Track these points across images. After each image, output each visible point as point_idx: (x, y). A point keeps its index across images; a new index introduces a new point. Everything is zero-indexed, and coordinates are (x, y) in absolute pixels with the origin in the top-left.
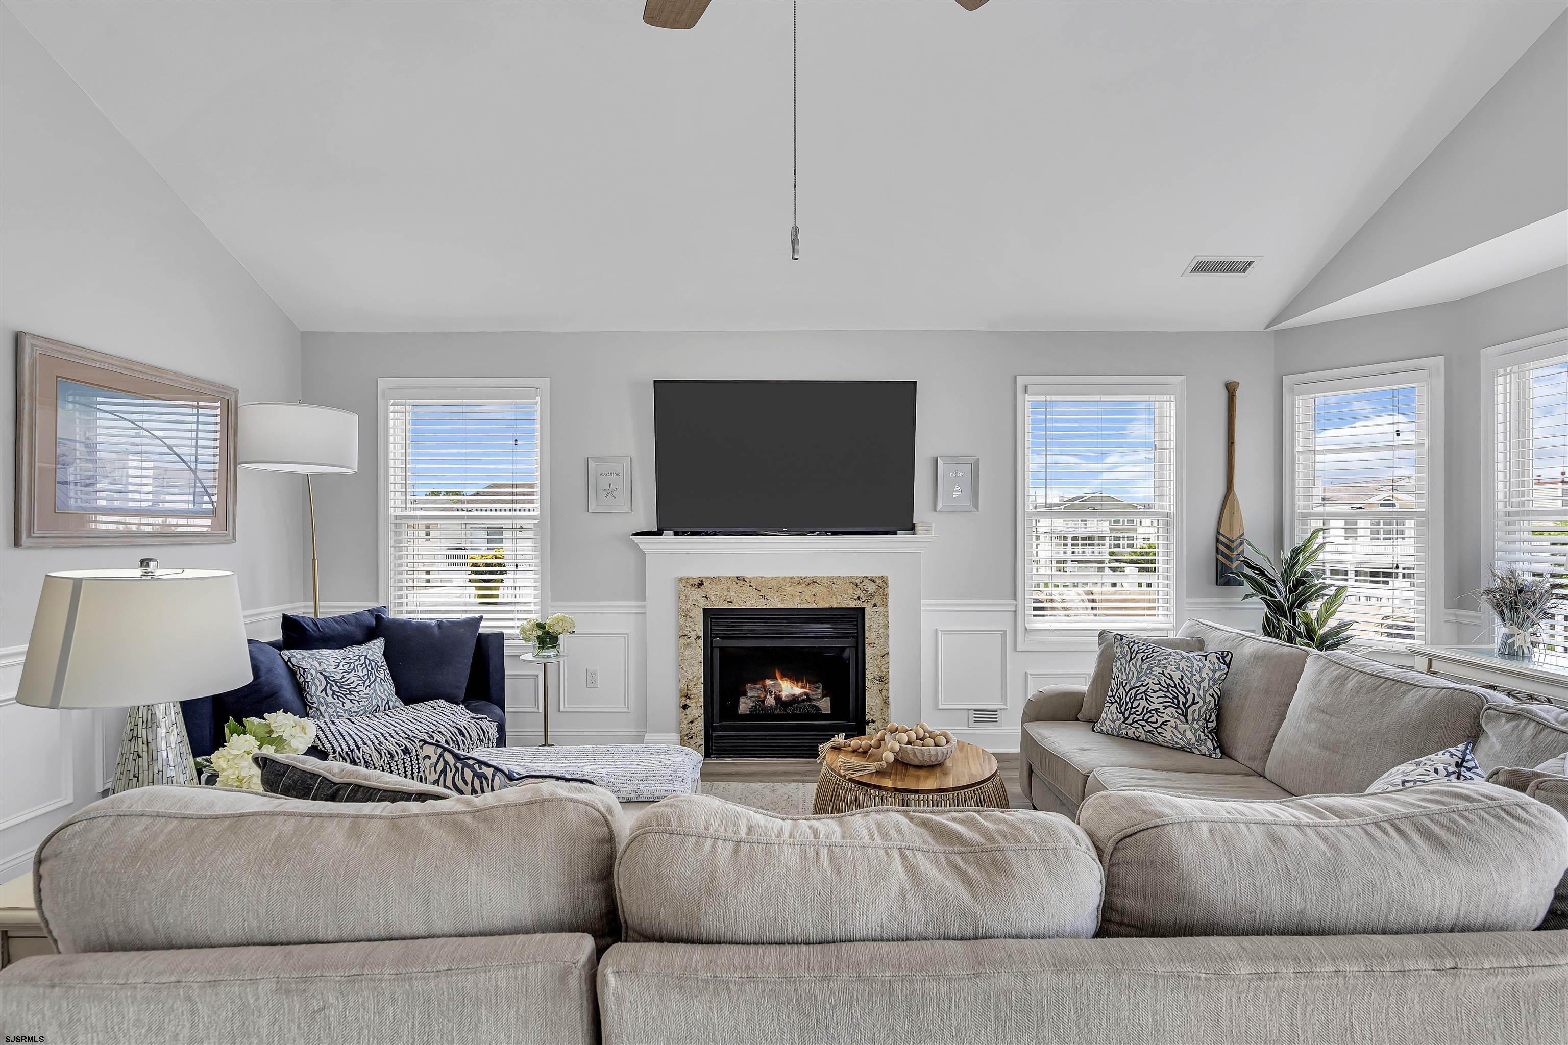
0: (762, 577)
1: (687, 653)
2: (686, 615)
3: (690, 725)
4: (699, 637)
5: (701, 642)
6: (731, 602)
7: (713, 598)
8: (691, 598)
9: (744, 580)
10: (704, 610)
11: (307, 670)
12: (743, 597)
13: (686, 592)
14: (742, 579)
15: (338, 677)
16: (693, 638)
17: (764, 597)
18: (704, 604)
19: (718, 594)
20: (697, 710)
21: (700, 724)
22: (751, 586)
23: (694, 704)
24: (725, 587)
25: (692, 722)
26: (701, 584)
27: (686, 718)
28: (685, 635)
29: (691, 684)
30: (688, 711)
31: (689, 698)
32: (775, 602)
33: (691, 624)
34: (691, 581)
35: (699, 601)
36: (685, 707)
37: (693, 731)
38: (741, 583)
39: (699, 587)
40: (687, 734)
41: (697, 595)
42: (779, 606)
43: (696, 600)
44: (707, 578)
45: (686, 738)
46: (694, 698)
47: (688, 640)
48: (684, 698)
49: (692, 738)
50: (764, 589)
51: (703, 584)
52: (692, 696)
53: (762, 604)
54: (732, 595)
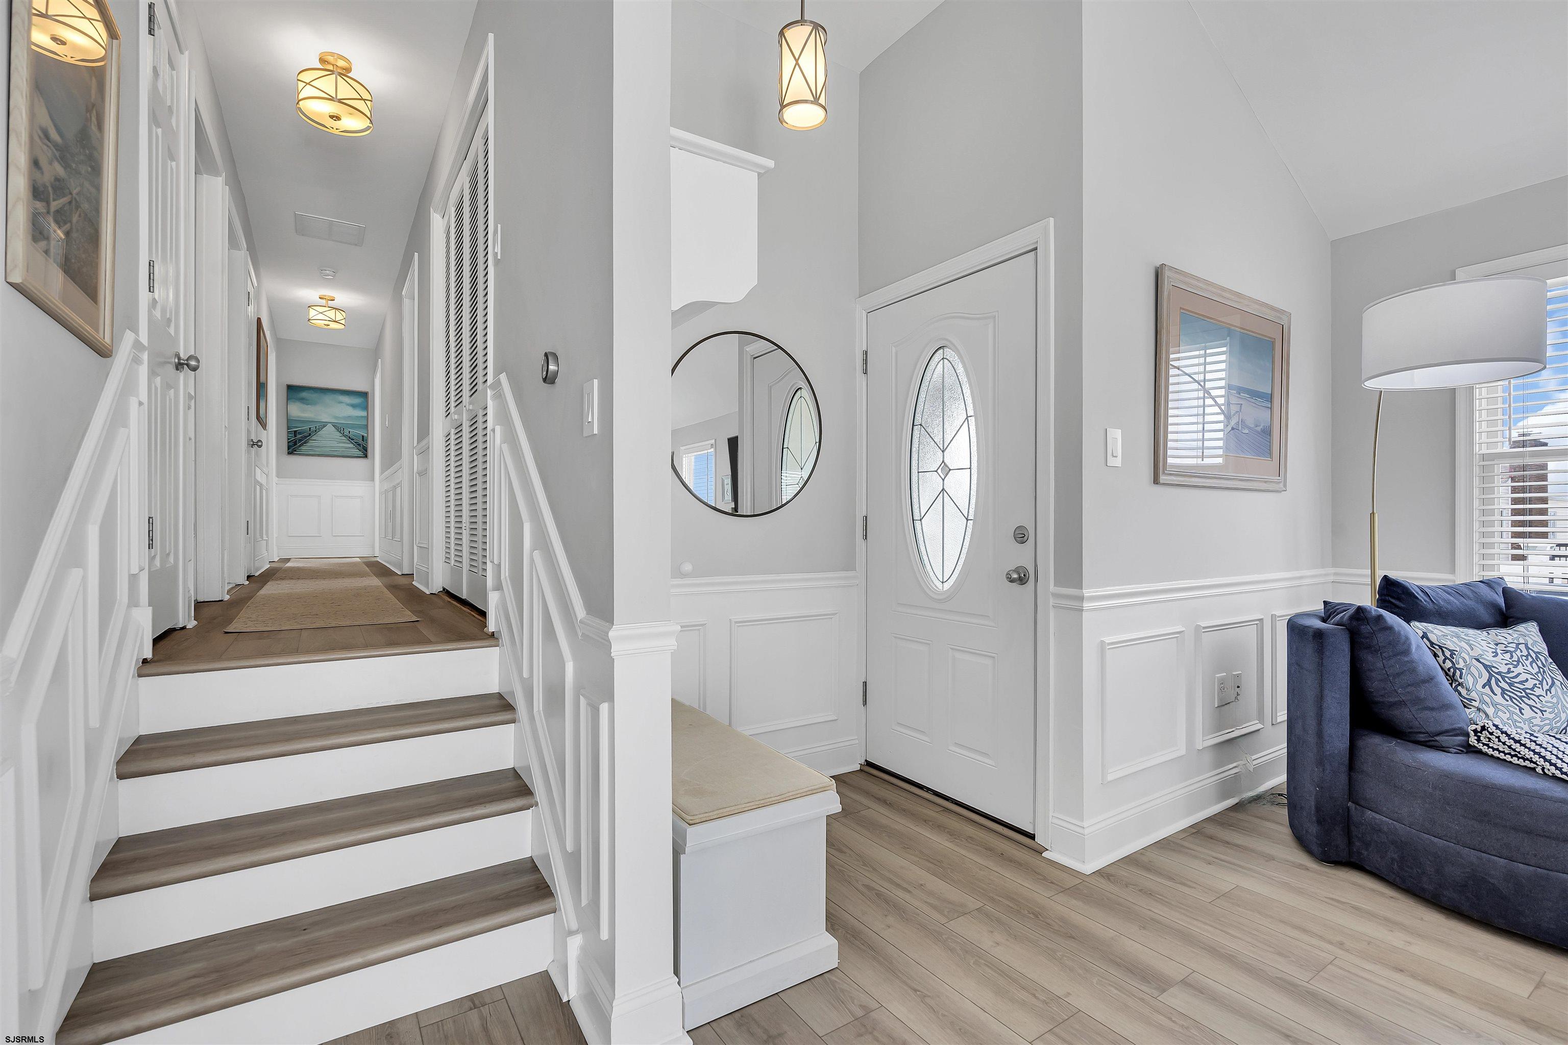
11: (1456, 653)
15: (1504, 669)
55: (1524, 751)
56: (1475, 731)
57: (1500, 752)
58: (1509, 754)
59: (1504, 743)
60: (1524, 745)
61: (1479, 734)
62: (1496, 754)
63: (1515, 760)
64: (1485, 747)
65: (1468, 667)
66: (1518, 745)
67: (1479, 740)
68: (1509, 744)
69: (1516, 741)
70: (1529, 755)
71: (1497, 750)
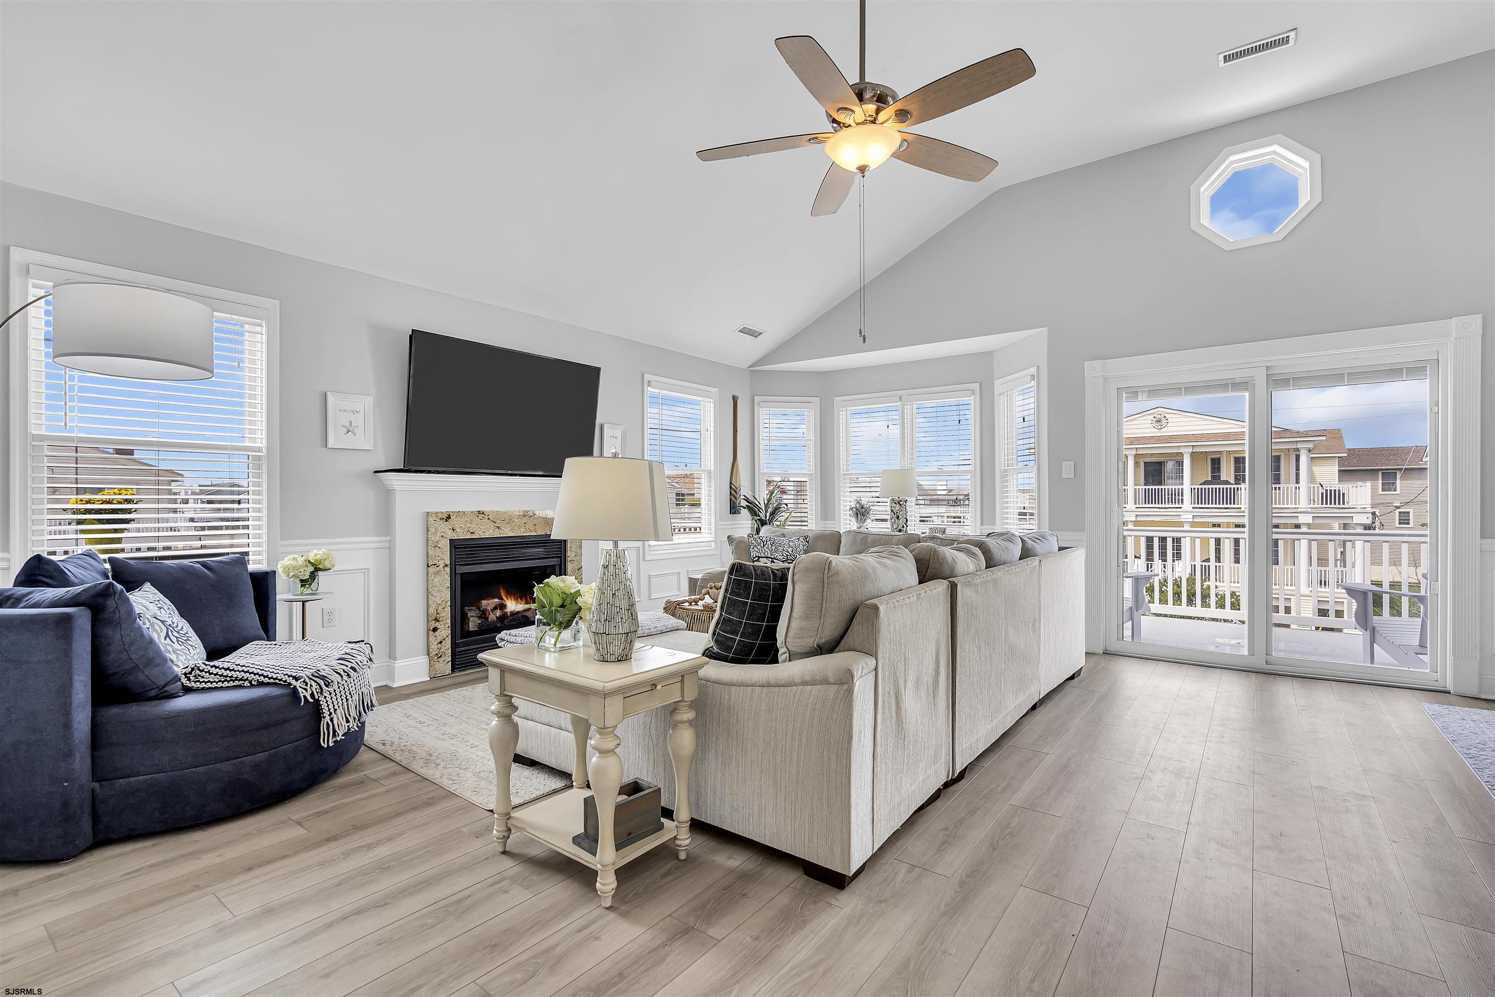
0: (497, 512)
1: (436, 580)
2: (435, 546)
3: (439, 645)
4: (446, 565)
5: (448, 569)
6: (473, 533)
7: (458, 530)
8: (440, 531)
9: (483, 513)
10: (450, 540)
12: (483, 528)
13: (436, 525)
14: (482, 512)
16: (441, 567)
17: (498, 527)
18: (451, 535)
19: (463, 526)
20: (445, 631)
21: (448, 643)
22: (489, 519)
23: (443, 626)
24: (468, 520)
25: (441, 642)
26: (449, 517)
27: (435, 640)
28: (435, 565)
29: (440, 608)
30: (437, 633)
31: (438, 621)
32: (507, 532)
33: (440, 554)
34: (440, 516)
35: (446, 533)
36: (435, 630)
37: (442, 650)
38: (481, 516)
39: (447, 521)
40: (437, 654)
41: (445, 527)
42: (511, 535)
43: (444, 532)
44: (453, 512)
45: (436, 658)
46: (442, 621)
47: (438, 569)
48: (434, 622)
49: (441, 656)
50: (498, 521)
51: (450, 518)
52: (441, 619)
53: (497, 534)
54: (474, 527)
55: (235, 674)
56: (185, 674)
57: (212, 683)
58: (220, 681)
59: (216, 675)
60: (233, 670)
61: (188, 675)
62: (209, 685)
63: (226, 684)
64: (197, 683)
65: (152, 625)
66: (228, 671)
67: (189, 679)
68: (221, 674)
69: (226, 669)
70: (240, 675)
71: (209, 681)
